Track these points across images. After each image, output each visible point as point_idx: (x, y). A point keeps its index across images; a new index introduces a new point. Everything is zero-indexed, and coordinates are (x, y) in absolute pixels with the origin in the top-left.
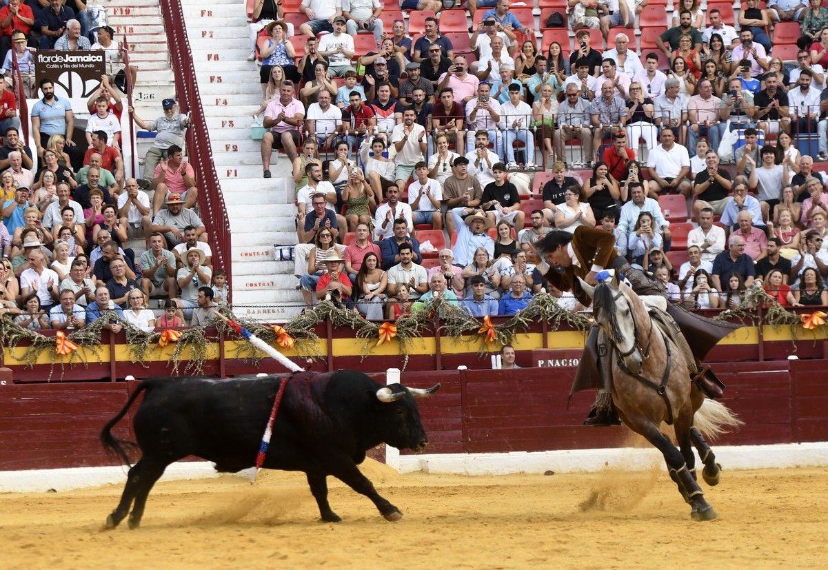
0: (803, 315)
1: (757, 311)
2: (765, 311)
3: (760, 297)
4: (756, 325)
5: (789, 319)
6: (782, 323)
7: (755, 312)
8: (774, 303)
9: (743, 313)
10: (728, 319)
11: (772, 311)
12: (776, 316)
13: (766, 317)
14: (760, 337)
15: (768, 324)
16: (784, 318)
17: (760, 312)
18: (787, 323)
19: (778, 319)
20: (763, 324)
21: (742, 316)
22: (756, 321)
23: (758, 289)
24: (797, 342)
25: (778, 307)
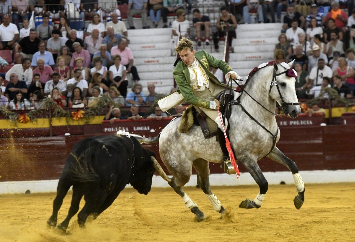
0: (73, 113)
1: (49, 110)
2: (53, 110)
3: (51, 103)
4: (49, 118)
5: (66, 114)
6: (62, 116)
7: (48, 111)
8: (58, 106)
9: (42, 111)
10: (34, 115)
11: (56, 110)
12: (58, 113)
13: (54, 113)
14: (50, 124)
15: (54, 117)
16: (63, 114)
17: (50, 111)
18: (64, 116)
19: (60, 114)
20: (52, 117)
21: (41, 113)
22: (48, 115)
23: (49, 99)
24: (70, 126)
25: (60, 108)
